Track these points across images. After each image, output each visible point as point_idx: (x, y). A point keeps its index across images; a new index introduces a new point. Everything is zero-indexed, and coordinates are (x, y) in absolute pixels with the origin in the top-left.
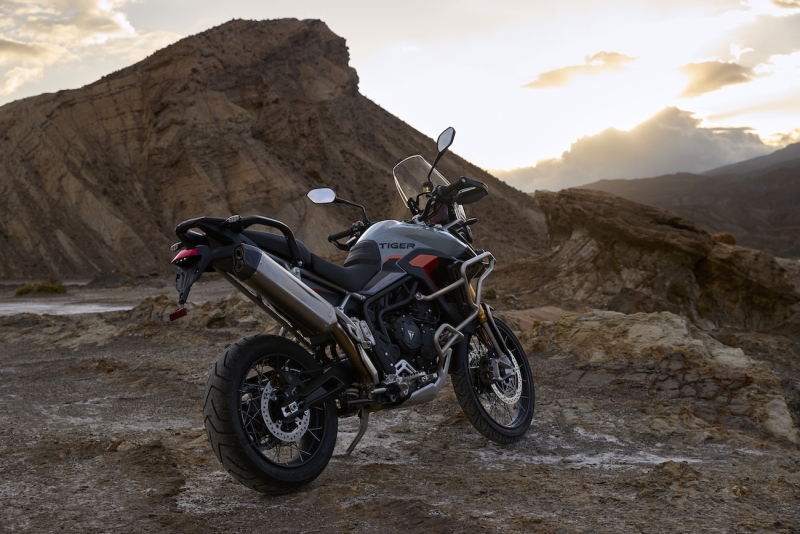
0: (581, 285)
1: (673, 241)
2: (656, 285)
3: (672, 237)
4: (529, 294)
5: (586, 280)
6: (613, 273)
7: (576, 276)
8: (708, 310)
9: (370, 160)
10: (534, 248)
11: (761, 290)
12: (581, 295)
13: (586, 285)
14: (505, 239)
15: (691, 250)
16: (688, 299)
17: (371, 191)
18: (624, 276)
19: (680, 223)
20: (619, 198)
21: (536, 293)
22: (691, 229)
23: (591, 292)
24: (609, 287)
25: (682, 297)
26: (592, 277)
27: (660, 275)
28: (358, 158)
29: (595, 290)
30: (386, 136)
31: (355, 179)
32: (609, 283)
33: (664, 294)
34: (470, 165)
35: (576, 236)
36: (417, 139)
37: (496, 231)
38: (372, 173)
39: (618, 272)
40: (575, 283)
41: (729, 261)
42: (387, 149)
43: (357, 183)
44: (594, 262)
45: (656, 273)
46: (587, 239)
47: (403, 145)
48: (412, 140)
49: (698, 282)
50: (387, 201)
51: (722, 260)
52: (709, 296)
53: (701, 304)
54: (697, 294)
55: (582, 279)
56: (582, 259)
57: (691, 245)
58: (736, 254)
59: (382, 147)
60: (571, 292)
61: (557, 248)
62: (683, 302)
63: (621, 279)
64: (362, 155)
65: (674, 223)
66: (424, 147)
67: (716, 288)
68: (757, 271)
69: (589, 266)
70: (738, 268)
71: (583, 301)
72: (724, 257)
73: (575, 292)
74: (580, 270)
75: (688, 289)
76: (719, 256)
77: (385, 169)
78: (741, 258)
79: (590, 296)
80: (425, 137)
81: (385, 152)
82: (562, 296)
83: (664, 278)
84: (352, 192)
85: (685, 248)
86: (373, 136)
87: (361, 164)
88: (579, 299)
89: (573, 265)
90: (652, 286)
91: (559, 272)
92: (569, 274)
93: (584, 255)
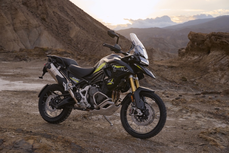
0: (223, 76)
5: (225, 74)
7: (220, 72)
9: (63, 16)
13: (225, 76)
17: (63, 26)
21: (201, 79)
26: (227, 73)
28: (59, 15)
30: (68, 8)
31: (58, 22)
34: (95, 20)
35: (214, 53)
36: (78, 10)
38: (64, 20)
40: (220, 75)
42: (68, 12)
43: (58, 23)
46: (224, 55)
47: (73, 11)
48: (76, 10)
50: (68, 30)
55: (223, 73)
56: (222, 64)
59: (66, 11)
60: (219, 79)
64: (60, 14)
66: (80, 13)
69: (226, 68)
71: (224, 83)
73: (220, 79)
74: (222, 70)
77: (68, 19)
79: (227, 82)
80: (81, 9)
81: (67, 13)
82: (214, 81)
84: (56, 26)
86: (63, 7)
87: (60, 17)
88: (222, 83)
89: (217, 67)
91: (208, 69)
92: (215, 70)
93: (223, 62)
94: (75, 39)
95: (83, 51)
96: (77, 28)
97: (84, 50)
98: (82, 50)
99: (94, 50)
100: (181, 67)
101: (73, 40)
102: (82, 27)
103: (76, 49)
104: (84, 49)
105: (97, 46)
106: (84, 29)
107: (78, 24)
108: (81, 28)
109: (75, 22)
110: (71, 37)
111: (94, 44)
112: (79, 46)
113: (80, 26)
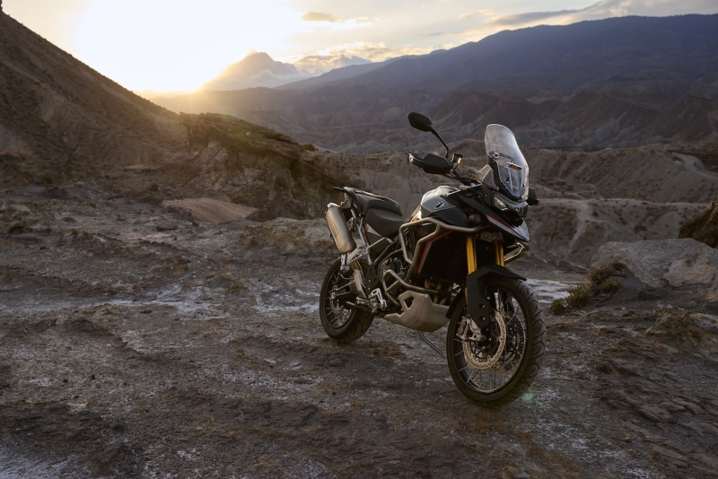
0: (217, 180)
1: (278, 150)
2: (267, 179)
3: (277, 147)
4: (181, 186)
5: (221, 176)
6: (238, 172)
7: (214, 173)
8: (299, 195)
9: (18, 70)
10: (159, 143)
11: (332, 181)
12: (217, 186)
13: (221, 179)
14: (135, 135)
15: (288, 155)
16: (288, 188)
17: (21, 95)
18: (246, 174)
19: (282, 138)
20: (241, 121)
21: (186, 186)
22: (289, 142)
23: (224, 184)
24: (236, 181)
25: (284, 186)
26: (224, 174)
27: (269, 172)
28: (7, 68)
29: (227, 183)
30: (30, 50)
31: (6, 85)
32: (236, 178)
33: (272, 185)
34: (104, 77)
35: (211, 145)
36: (58, 54)
37: (128, 129)
38: (21, 80)
39: (242, 171)
40: (213, 178)
41: (312, 163)
42: (33, 61)
43: (8, 88)
44: (225, 164)
45: (267, 171)
46: (220, 148)
47: (46, 58)
48: (53, 54)
49: (293, 176)
50: (36, 104)
51: (308, 162)
52: (299, 185)
53: (295, 191)
54: (292, 184)
55: (217, 175)
56: (217, 162)
57: (289, 152)
58: (316, 158)
59: (28, 59)
60: (211, 185)
61: (197, 153)
62: (284, 190)
63: (244, 176)
64: (10, 65)
65: (278, 138)
66: (65, 61)
67: (303, 179)
68: (328, 169)
69: (222, 166)
70: (318, 167)
71: (219, 190)
72: (309, 159)
73: (213, 184)
74: (216, 170)
75: (287, 181)
76: (306, 159)
77: (32, 77)
78: (319, 160)
79: (224, 187)
80: (65, 53)
81: (31, 64)
82: (204, 187)
83: (271, 174)
84: (4, 95)
85: (284, 154)
86: (19, 50)
87: (11, 73)
88: (216, 189)
89: (211, 165)
90: (264, 180)
91: (201, 170)
92: (208, 172)
93: (218, 159)
94: (54, 125)
95: (76, 152)
96: (59, 99)
97: (79, 148)
98: (74, 150)
99: (102, 148)
100: (163, 171)
101: (49, 126)
102: (71, 95)
103: (59, 147)
104: (77, 146)
105: (108, 138)
106: (77, 99)
107: (61, 88)
108: (70, 99)
109: (52, 85)
110: (45, 120)
111: (102, 133)
112: (66, 140)
113: (65, 94)
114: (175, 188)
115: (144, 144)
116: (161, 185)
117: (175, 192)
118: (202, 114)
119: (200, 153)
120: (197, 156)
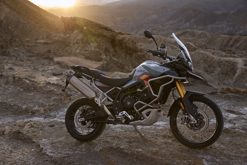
0: (78, 48)
1: (106, 34)
2: (101, 48)
3: (105, 33)
4: (61, 51)
5: (79, 46)
6: (88, 44)
7: (76, 45)
8: (115, 55)
10: (50, 29)
11: (130, 49)
12: (78, 51)
13: (79, 48)
14: (40, 26)
15: (111, 37)
16: (110, 52)
18: (91, 45)
19: (108, 29)
20: (89, 21)
21: (64, 50)
22: (111, 31)
23: (81, 50)
24: (86, 48)
25: (108, 51)
26: (81, 45)
27: (102, 45)
29: (82, 49)
32: (86, 47)
33: (103, 51)
35: (75, 32)
37: (37, 23)
39: (89, 44)
40: (76, 47)
41: (121, 40)
44: (82, 40)
45: (101, 44)
46: (79, 33)
49: (112, 46)
51: (119, 40)
52: (115, 51)
53: (113, 53)
54: (112, 50)
55: (78, 46)
56: (78, 39)
57: (111, 36)
58: (123, 38)
60: (75, 50)
61: (68, 35)
62: (108, 53)
63: (90, 46)
65: (106, 29)
67: (117, 48)
68: (129, 43)
69: (80, 42)
70: (124, 43)
71: (79, 53)
72: (120, 39)
73: (76, 50)
74: (77, 43)
75: (110, 49)
76: (118, 39)
78: (125, 39)
79: (81, 51)
82: (72, 51)
83: (103, 46)
85: (109, 36)
88: (77, 52)
89: (75, 41)
90: (99, 48)
91: (70, 43)
92: (74, 44)
93: (78, 38)
94: (5, 21)
95: (14, 33)
96: (7, 10)
97: (15, 31)
98: (13, 32)
99: (25, 32)
100: (53, 43)
101: (3, 22)
102: (13, 8)
103: (7, 31)
104: (15, 30)
105: (28, 27)
106: (15, 10)
107: (8, 5)
108: (12, 9)
109: (4, 4)
110: (1, 19)
111: (25, 25)
112: (10, 28)
113: (10, 7)
114: (59, 51)
115: (44, 30)
116: (52, 50)
117: (59, 53)
118: (71, 17)
119: (70, 35)
120: (69, 37)
